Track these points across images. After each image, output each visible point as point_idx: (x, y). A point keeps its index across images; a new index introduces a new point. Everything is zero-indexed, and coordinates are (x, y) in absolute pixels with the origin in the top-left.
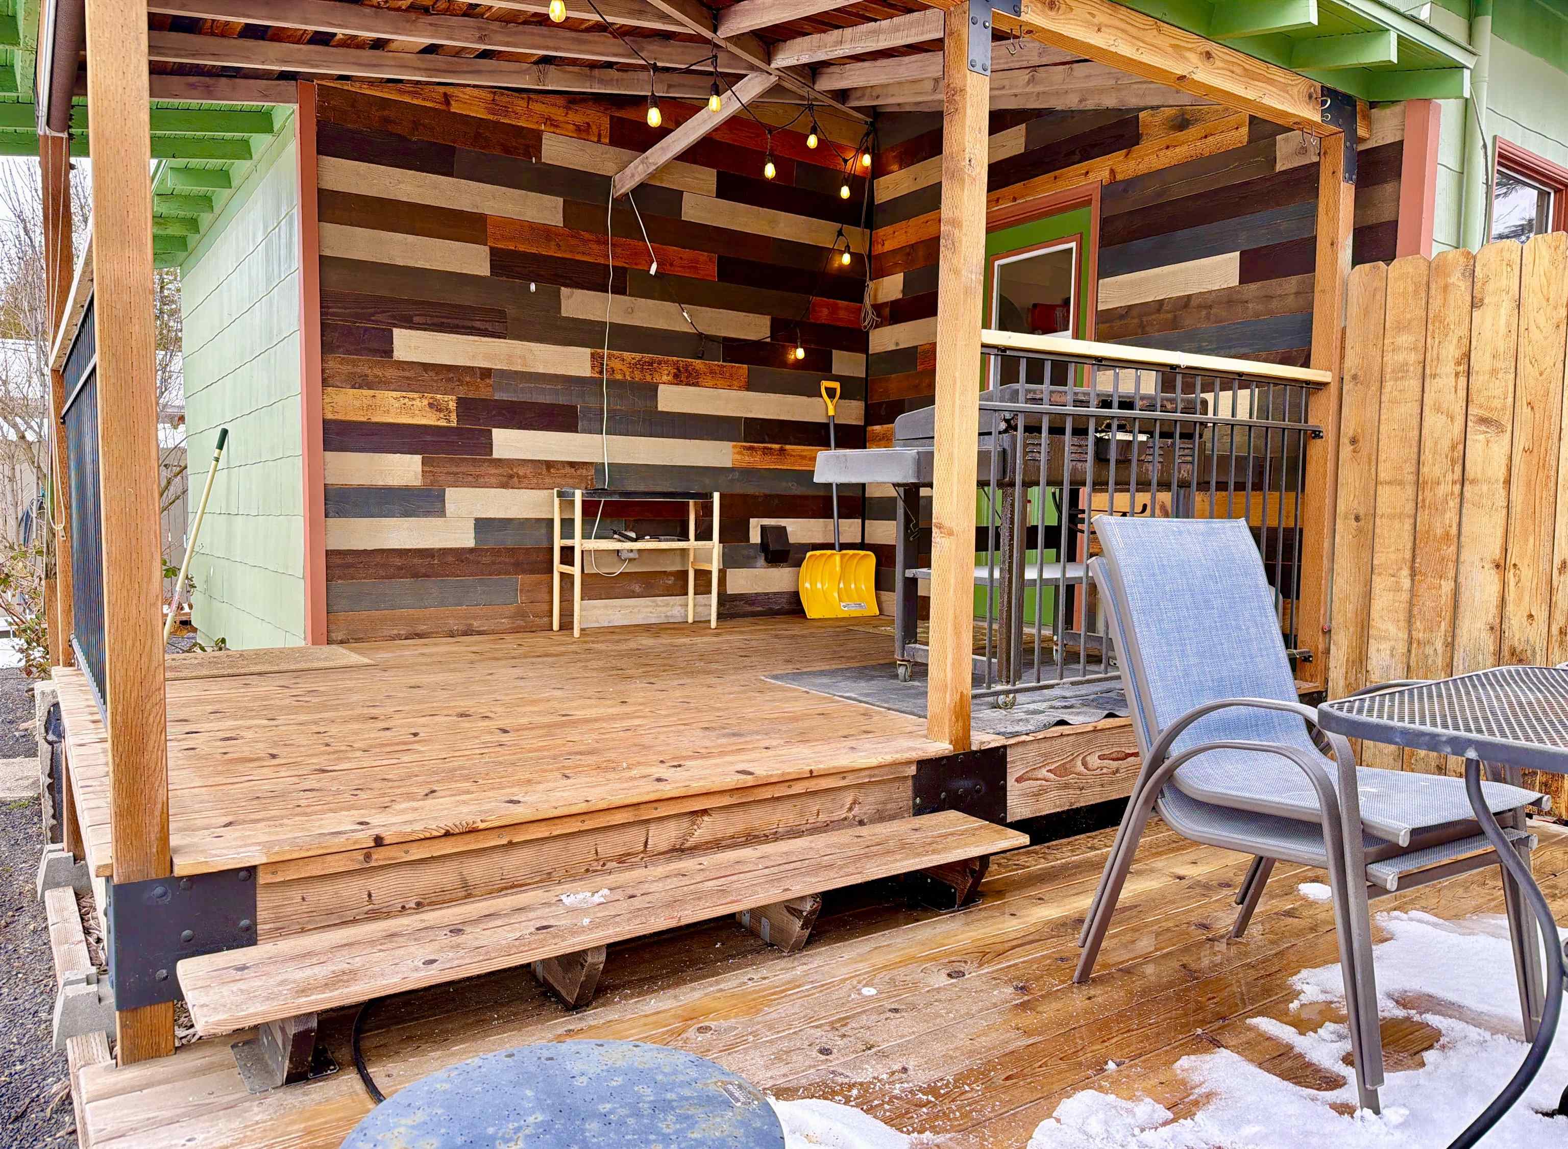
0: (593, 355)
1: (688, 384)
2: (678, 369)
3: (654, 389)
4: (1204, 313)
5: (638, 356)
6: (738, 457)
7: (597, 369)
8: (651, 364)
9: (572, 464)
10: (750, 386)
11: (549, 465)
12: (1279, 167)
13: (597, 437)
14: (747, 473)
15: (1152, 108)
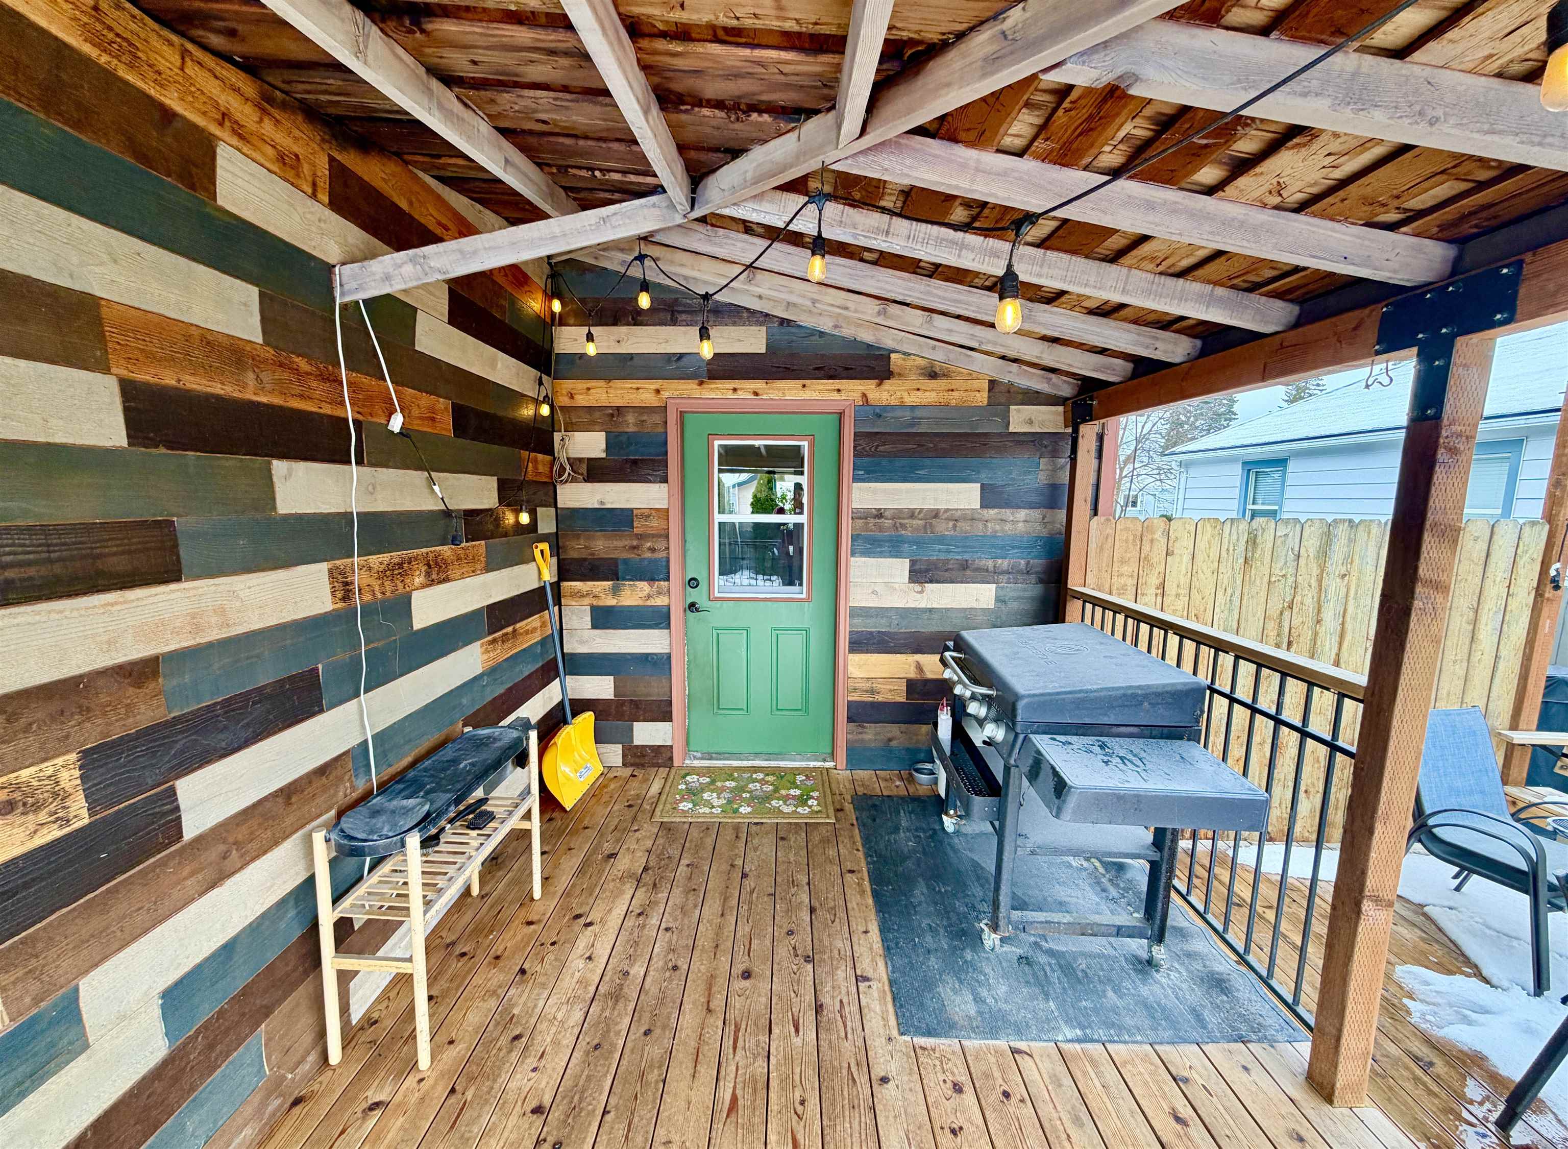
0: (330, 571)
1: (440, 582)
2: (429, 566)
3: (406, 601)
4: (951, 524)
5: (385, 558)
6: (485, 657)
7: (339, 595)
8: (400, 565)
9: (322, 771)
10: (489, 568)
11: (288, 793)
12: (1011, 429)
13: (352, 705)
14: (492, 672)
15: (904, 353)
